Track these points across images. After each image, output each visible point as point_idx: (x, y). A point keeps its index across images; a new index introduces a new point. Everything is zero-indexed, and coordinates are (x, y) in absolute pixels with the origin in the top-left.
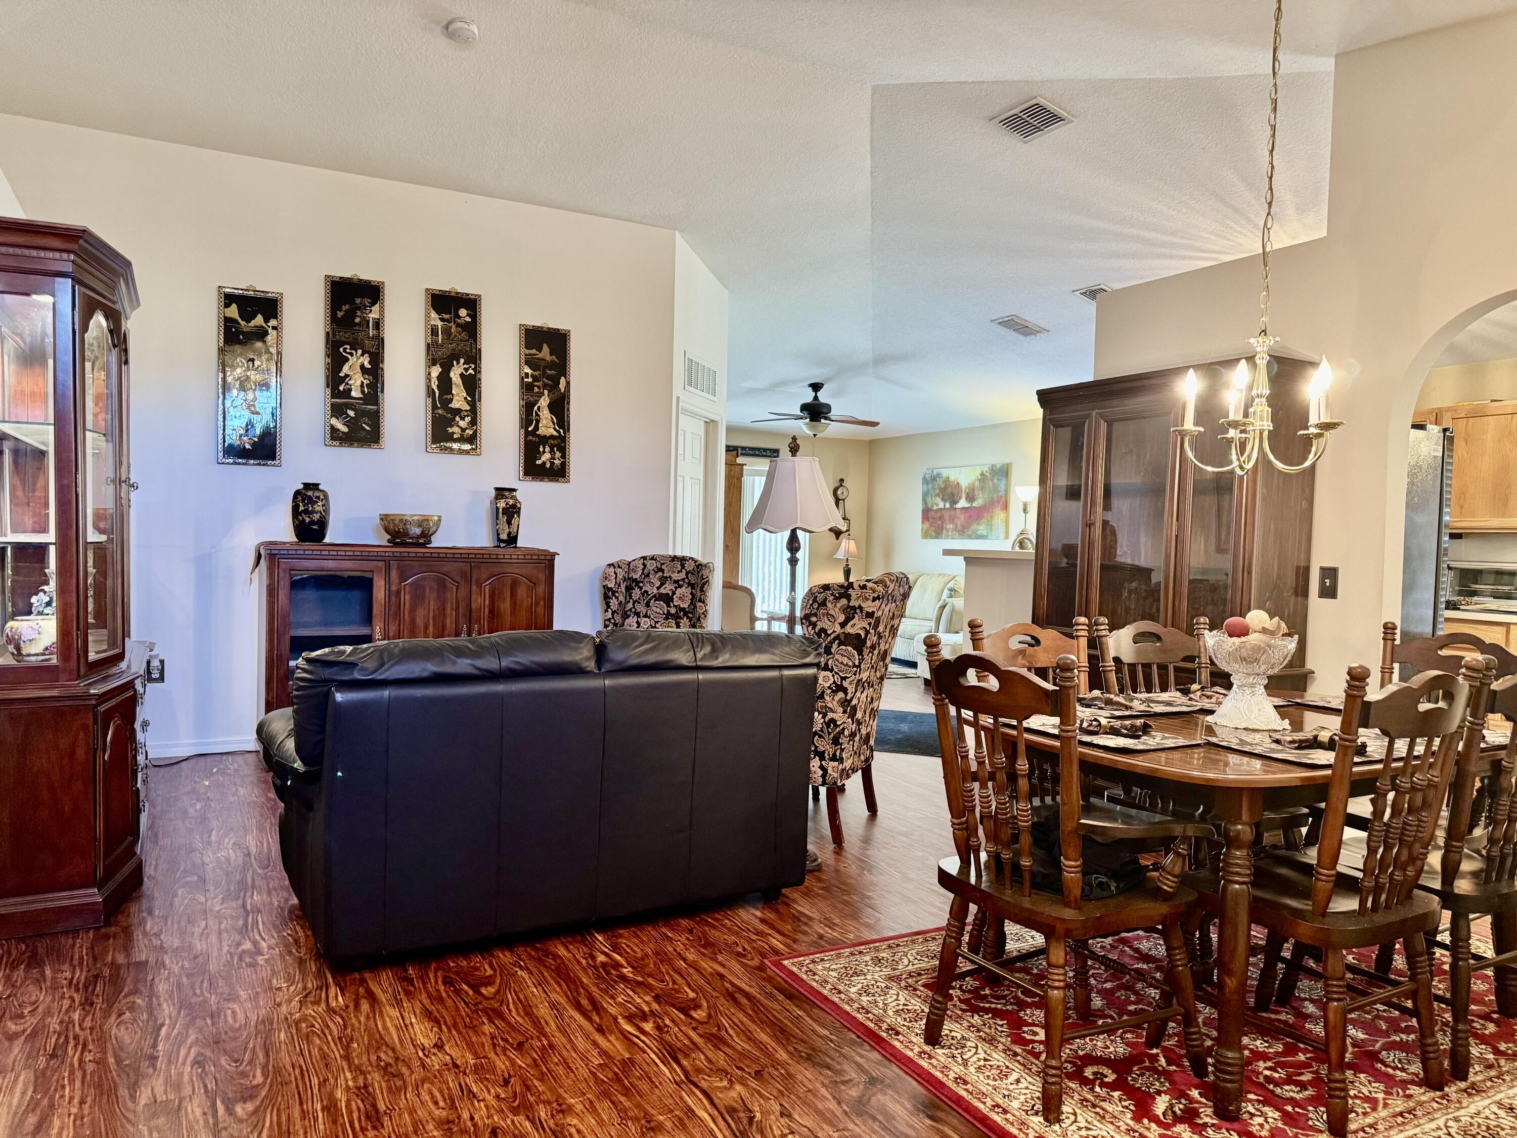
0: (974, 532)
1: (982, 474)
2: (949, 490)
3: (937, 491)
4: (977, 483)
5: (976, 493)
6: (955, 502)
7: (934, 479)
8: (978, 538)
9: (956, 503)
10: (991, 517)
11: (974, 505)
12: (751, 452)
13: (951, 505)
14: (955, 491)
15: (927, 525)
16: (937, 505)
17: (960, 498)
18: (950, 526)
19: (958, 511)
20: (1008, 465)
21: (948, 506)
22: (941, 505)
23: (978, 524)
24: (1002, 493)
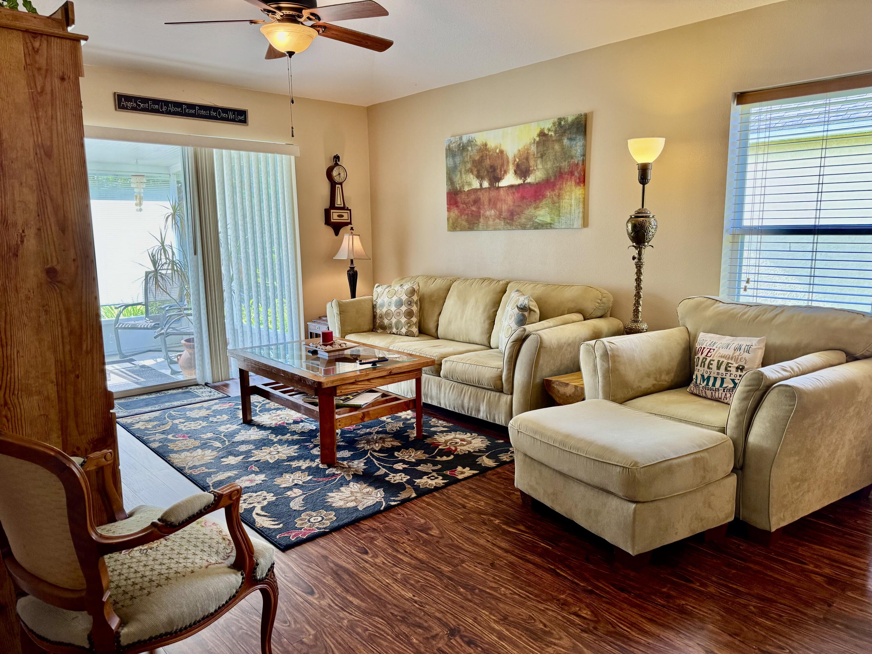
0: (530, 219)
1: (542, 134)
2: (488, 162)
3: (469, 166)
4: (533, 149)
5: (532, 163)
6: (495, 178)
7: (463, 148)
8: (536, 228)
9: (499, 180)
10: (559, 196)
11: (529, 180)
12: (203, 112)
13: (491, 184)
14: (498, 162)
15: (455, 212)
16: (470, 184)
17: (506, 172)
18: (491, 213)
19: (502, 192)
20: (586, 115)
21: (486, 184)
22: (476, 184)
23: (536, 208)
24: (578, 159)
